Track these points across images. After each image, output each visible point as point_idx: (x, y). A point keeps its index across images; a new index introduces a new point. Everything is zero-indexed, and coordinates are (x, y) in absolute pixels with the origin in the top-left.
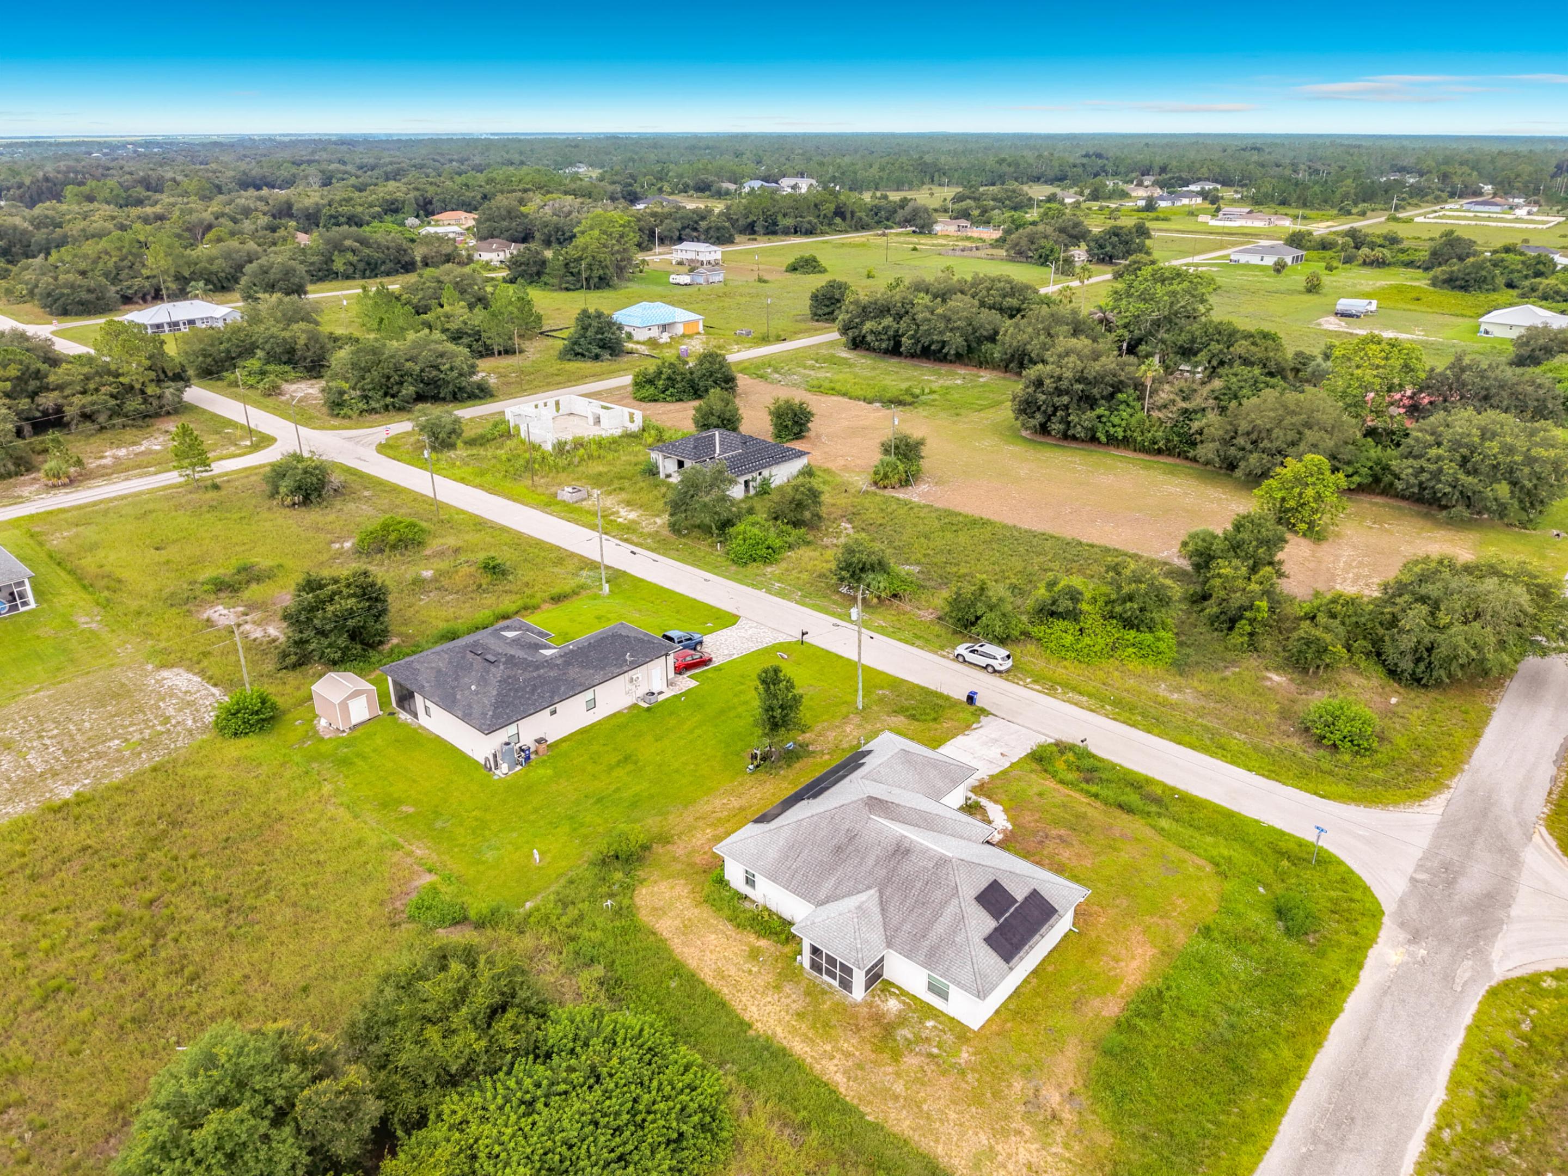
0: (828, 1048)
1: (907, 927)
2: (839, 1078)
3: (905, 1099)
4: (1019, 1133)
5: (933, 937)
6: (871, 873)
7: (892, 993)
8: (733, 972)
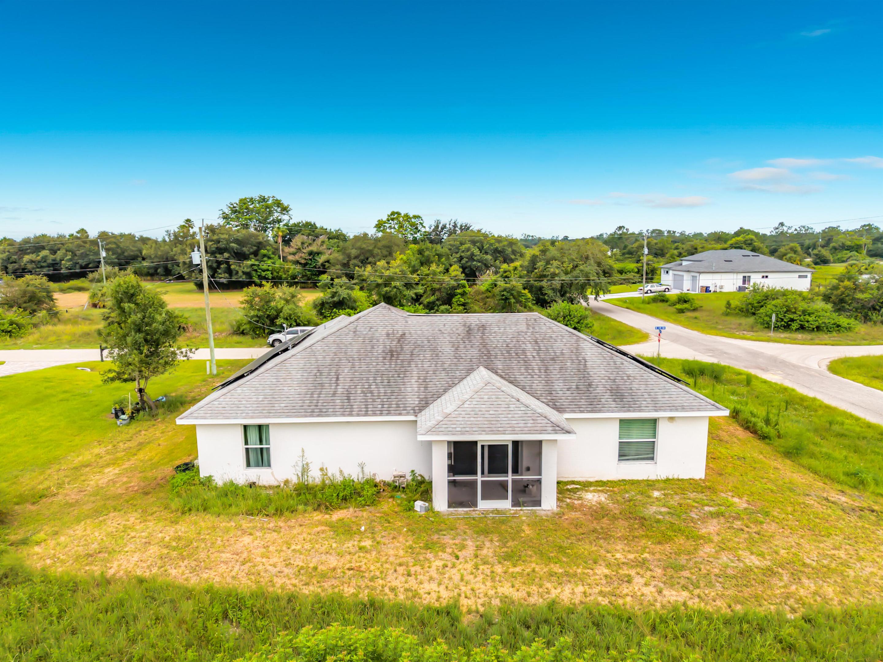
0: (602, 571)
2: (674, 596)
3: (781, 567)
7: (574, 491)
8: (333, 561)
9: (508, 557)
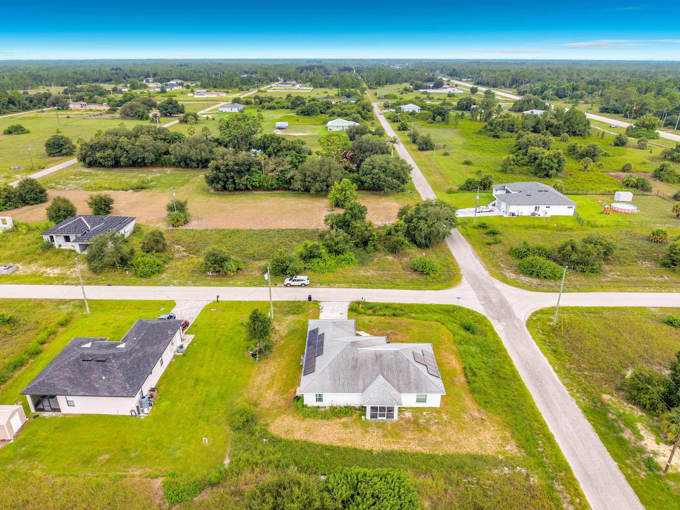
0: (405, 441)
1: (401, 382)
2: (419, 448)
3: (445, 441)
4: (480, 430)
5: (413, 381)
6: (373, 370)
7: (403, 411)
8: (345, 436)
9: (384, 436)
